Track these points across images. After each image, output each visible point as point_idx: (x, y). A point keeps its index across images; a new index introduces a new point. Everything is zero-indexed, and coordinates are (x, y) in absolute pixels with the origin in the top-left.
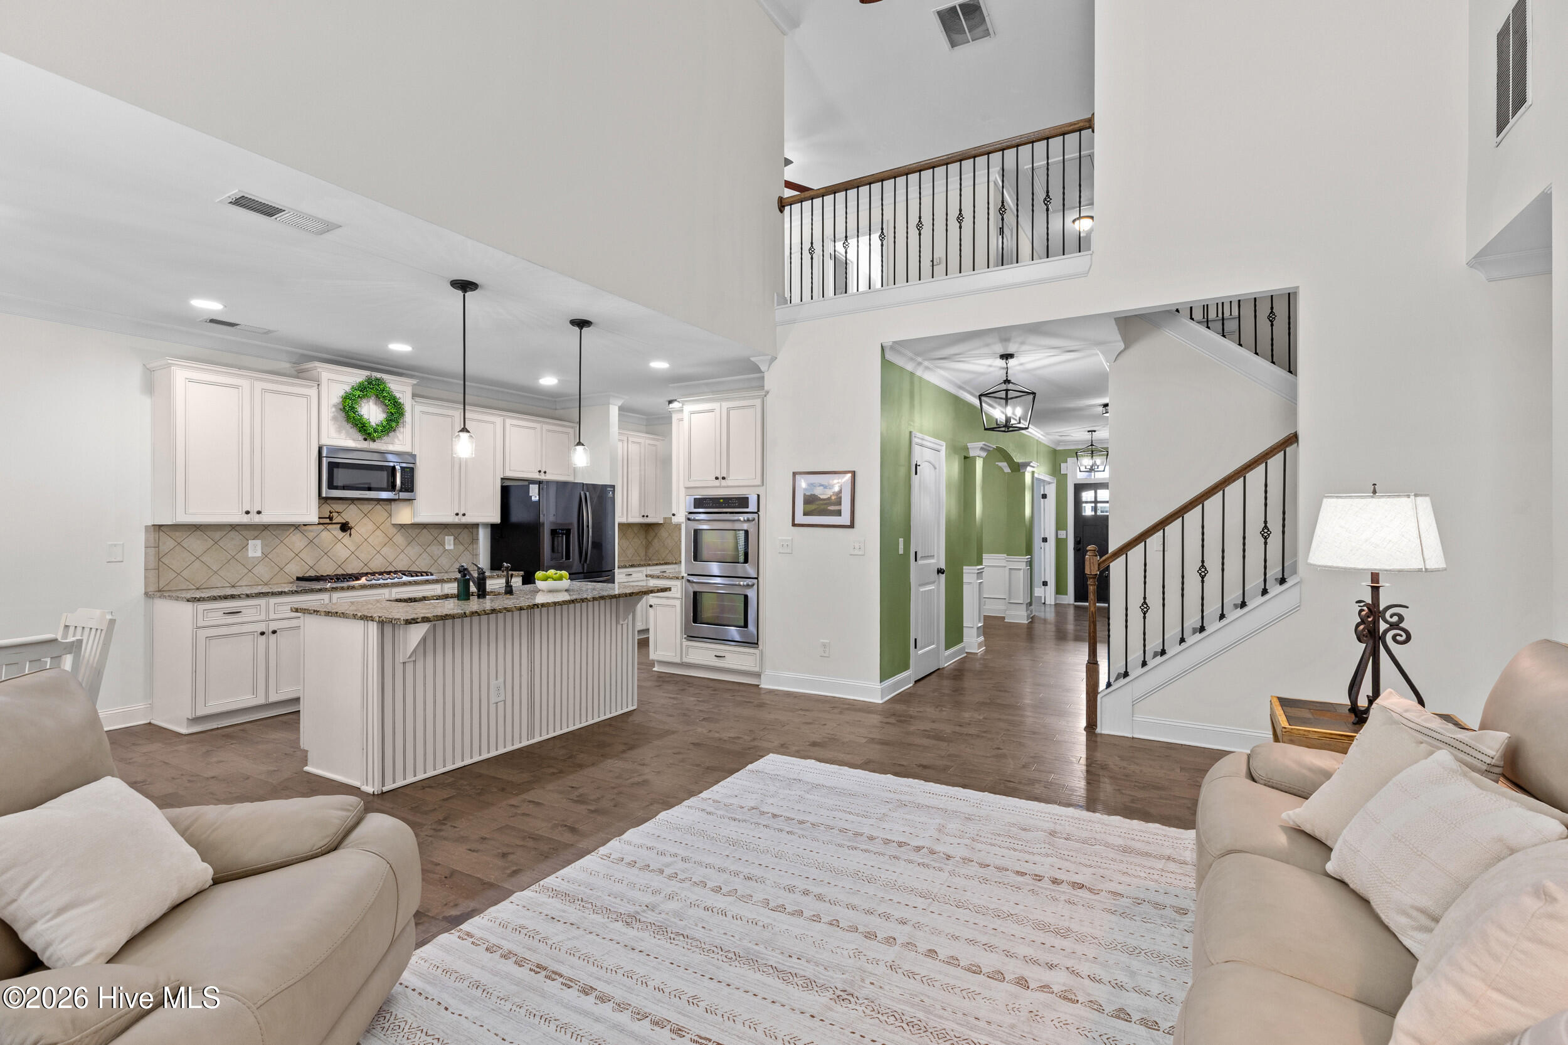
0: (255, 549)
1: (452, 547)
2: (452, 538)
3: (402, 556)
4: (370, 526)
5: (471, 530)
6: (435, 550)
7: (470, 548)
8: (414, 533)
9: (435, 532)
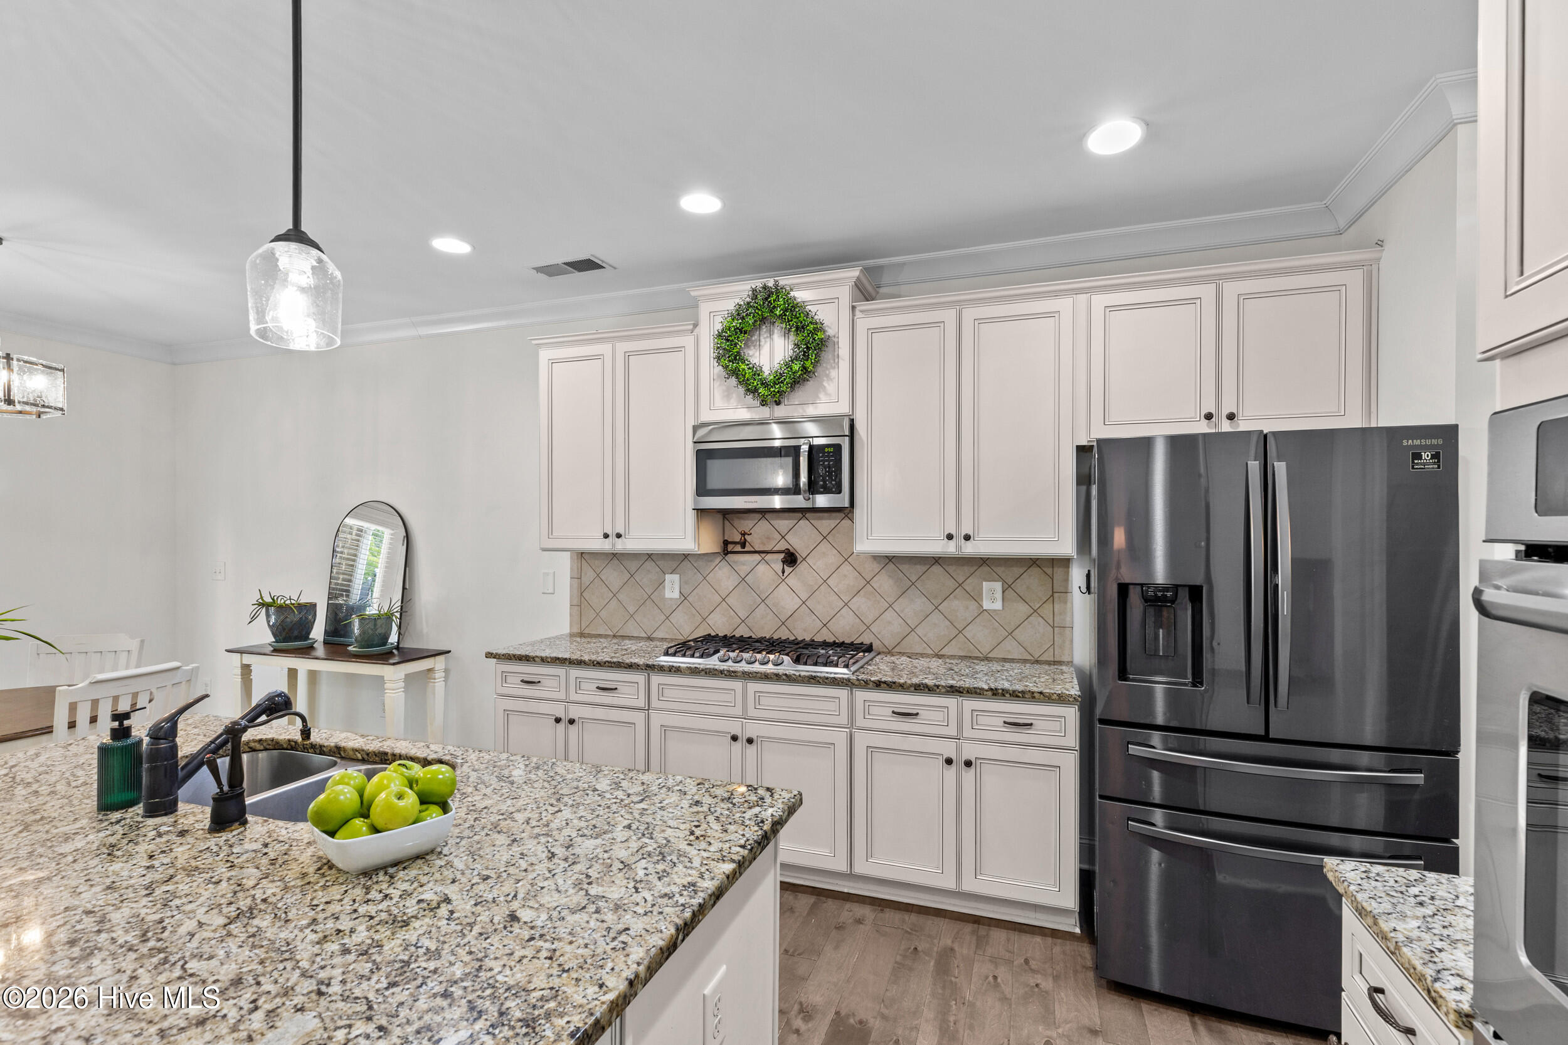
0: (672, 587)
1: (998, 605)
2: (998, 586)
3: (889, 615)
4: (833, 558)
5: (1049, 571)
6: (960, 607)
7: (1047, 611)
8: (914, 571)
9: (960, 573)
